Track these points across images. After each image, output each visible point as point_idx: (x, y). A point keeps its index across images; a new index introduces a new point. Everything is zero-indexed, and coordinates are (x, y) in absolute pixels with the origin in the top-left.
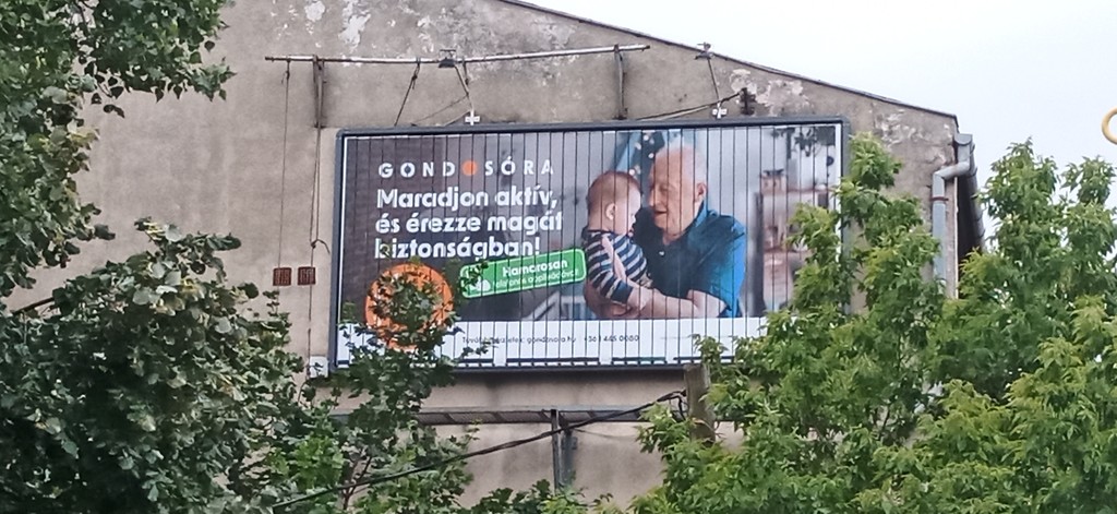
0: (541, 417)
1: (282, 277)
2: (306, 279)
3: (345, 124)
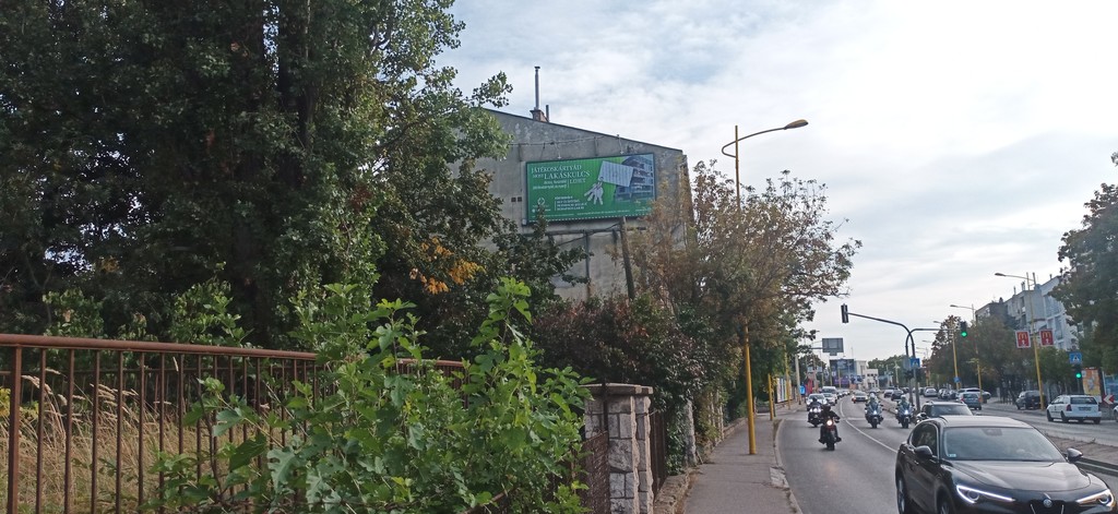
0: (581, 232)
1: (513, 200)
2: (520, 199)
3: (528, 160)
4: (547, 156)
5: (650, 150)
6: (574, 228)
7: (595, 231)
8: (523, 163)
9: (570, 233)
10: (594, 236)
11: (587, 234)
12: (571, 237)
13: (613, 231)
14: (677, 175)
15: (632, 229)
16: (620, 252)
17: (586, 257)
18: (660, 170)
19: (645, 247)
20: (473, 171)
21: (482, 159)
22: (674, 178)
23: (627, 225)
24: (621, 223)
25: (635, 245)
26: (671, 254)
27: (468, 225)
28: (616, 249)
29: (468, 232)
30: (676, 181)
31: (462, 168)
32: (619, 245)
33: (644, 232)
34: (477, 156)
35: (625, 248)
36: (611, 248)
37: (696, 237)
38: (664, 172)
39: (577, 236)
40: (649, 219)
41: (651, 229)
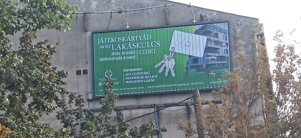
1: (78, 73)
2: (85, 72)
3: (93, 30)
4: (114, 25)
5: (224, 18)
6: (144, 102)
7: (167, 106)
8: (89, 34)
9: (139, 107)
10: (165, 111)
11: (158, 108)
12: (141, 112)
13: (187, 105)
14: (253, 45)
15: (207, 103)
16: (194, 127)
17: (158, 133)
18: (236, 39)
19: (222, 122)
20: (34, 43)
21: (44, 30)
22: (250, 48)
23: (201, 98)
24: (195, 97)
25: (211, 119)
26: (250, 129)
27: (30, 100)
28: (189, 124)
29: (30, 108)
30: (253, 52)
31: (22, 40)
32: (193, 120)
33: (220, 105)
34: (39, 27)
35: (199, 123)
36: (184, 123)
37: (275, 110)
38: (240, 41)
39: (147, 111)
40: (225, 92)
41: (227, 102)
